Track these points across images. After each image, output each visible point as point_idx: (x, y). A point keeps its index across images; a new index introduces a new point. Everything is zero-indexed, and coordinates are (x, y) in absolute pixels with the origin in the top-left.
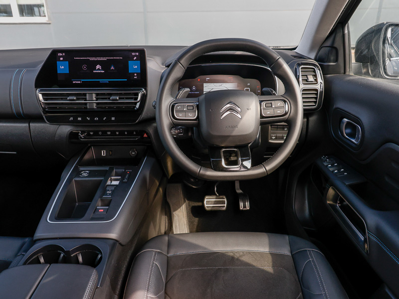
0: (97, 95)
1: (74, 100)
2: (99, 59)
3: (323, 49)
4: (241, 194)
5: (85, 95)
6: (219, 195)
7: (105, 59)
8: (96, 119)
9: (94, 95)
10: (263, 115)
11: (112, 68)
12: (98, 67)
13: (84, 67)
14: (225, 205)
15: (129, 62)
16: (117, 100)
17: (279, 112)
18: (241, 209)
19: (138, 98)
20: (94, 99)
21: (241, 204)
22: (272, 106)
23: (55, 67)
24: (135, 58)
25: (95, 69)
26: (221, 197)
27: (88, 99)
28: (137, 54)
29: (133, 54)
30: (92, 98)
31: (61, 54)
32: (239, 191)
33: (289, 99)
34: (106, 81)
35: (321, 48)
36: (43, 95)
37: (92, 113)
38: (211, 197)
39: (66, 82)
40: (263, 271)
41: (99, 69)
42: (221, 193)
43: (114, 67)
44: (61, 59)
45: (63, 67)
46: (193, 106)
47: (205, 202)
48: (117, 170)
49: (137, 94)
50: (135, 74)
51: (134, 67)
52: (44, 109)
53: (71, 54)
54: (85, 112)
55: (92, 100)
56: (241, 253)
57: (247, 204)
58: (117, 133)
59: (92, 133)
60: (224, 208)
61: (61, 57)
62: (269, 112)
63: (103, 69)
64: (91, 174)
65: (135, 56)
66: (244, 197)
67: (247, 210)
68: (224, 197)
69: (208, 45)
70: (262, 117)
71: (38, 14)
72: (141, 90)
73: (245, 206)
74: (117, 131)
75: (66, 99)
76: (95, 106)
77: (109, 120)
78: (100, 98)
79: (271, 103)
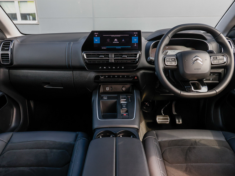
0: (115, 55)
1: (103, 57)
2: (116, 36)
3: (232, 31)
4: (176, 115)
5: (108, 55)
6: (165, 115)
7: (119, 36)
8: (114, 68)
9: (113, 55)
10: (213, 63)
11: (123, 40)
12: (116, 40)
13: (108, 40)
14: (169, 121)
15: (132, 37)
16: (126, 57)
17: (221, 62)
18: (177, 123)
19: (137, 56)
20: (113, 57)
21: (177, 121)
22: (217, 58)
23: (93, 40)
24: (136, 35)
25: (114, 41)
26: (166, 116)
27: (110, 57)
28: (137, 33)
29: (135, 33)
30: (112, 56)
31: (96, 33)
32: (175, 113)
33: (226, 55)
34: (120, 47)
35: (231, 30)
36: (86, 55)
37: (112, 64)
38: (160, 116)
39: (98, 48)
40: (214, 148)
41: (116, 41)
42: (165, 114)
43: (124, 40)
44: (96, 36)
45: (97, 40)
46: (174, 59)
47: (157, 119)
48: (122, 96)
49: (137, 54)
50: (135, 44)
51: (135, 40)
52: (86, 63)
53: (101, 33)
54: (108, 64)
55: (112, 57)
56: (199, 140)
57: (181, 120)
58: (121, 76)
59: (107, 77)
60: (168, 123)
61: (96, 35)
62: (215, 62)
63: (118, 41)
64: (109, 98)
65: (136, 34)
66: (178, 116)
67: (181, 124)
68: (168, 116)
69: (183, 27)
70: (212, 64)
71: (29, 19)
72: (138, 52)
73: (179, 122)
74: (121, 75)
75: (99, 57)
76: (113, 61)
77: (121, 68)
78: (116, 57)
79: (216, 57)
